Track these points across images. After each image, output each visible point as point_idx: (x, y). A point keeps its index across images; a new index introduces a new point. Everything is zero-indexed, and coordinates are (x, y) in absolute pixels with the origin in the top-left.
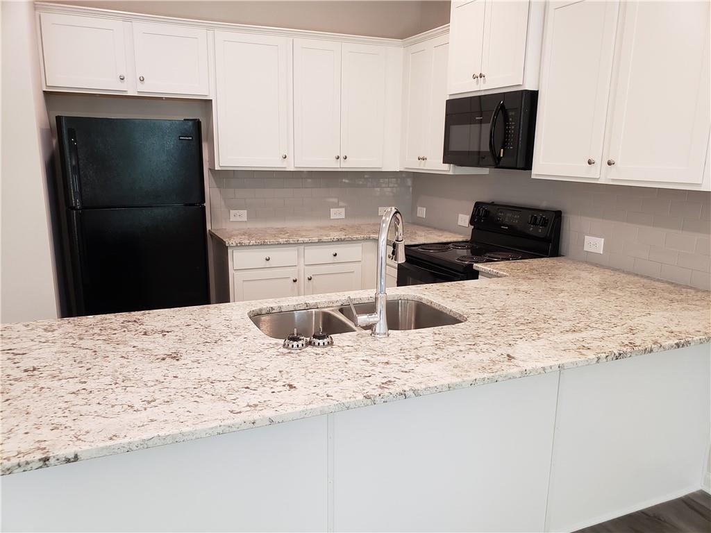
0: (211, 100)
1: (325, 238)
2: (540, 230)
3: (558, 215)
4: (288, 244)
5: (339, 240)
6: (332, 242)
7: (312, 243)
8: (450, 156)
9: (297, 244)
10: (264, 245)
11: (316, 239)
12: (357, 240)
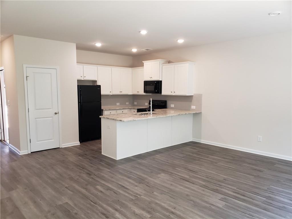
0: (97, 81)
1: (121, 108)
2: (163, 104)
3: (166, 101)
4: (114, 110)
5: (123, 109)
6: (122, 109)
7: (118, 109)
8: (145, 91)
9: (116, 109)
10: (110, 110)
11: (119, 108)
12: (127, 109)
